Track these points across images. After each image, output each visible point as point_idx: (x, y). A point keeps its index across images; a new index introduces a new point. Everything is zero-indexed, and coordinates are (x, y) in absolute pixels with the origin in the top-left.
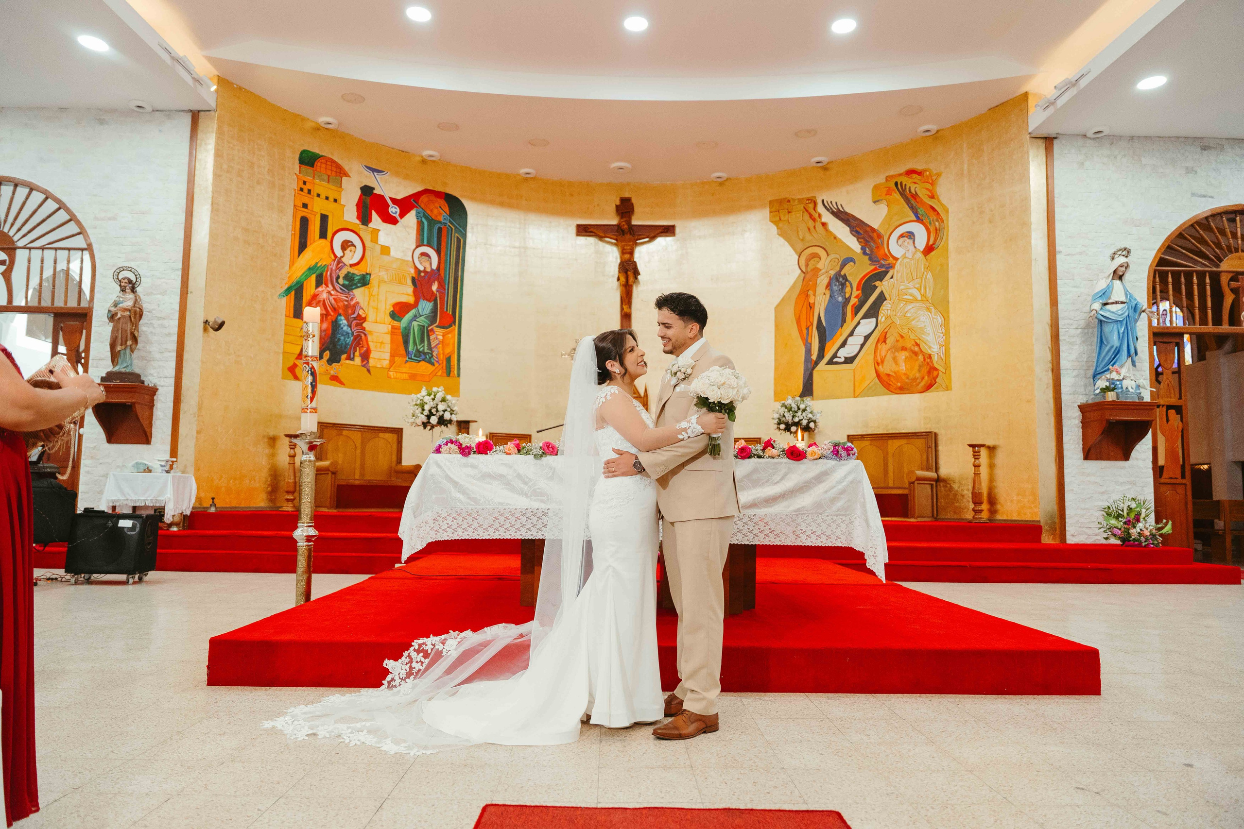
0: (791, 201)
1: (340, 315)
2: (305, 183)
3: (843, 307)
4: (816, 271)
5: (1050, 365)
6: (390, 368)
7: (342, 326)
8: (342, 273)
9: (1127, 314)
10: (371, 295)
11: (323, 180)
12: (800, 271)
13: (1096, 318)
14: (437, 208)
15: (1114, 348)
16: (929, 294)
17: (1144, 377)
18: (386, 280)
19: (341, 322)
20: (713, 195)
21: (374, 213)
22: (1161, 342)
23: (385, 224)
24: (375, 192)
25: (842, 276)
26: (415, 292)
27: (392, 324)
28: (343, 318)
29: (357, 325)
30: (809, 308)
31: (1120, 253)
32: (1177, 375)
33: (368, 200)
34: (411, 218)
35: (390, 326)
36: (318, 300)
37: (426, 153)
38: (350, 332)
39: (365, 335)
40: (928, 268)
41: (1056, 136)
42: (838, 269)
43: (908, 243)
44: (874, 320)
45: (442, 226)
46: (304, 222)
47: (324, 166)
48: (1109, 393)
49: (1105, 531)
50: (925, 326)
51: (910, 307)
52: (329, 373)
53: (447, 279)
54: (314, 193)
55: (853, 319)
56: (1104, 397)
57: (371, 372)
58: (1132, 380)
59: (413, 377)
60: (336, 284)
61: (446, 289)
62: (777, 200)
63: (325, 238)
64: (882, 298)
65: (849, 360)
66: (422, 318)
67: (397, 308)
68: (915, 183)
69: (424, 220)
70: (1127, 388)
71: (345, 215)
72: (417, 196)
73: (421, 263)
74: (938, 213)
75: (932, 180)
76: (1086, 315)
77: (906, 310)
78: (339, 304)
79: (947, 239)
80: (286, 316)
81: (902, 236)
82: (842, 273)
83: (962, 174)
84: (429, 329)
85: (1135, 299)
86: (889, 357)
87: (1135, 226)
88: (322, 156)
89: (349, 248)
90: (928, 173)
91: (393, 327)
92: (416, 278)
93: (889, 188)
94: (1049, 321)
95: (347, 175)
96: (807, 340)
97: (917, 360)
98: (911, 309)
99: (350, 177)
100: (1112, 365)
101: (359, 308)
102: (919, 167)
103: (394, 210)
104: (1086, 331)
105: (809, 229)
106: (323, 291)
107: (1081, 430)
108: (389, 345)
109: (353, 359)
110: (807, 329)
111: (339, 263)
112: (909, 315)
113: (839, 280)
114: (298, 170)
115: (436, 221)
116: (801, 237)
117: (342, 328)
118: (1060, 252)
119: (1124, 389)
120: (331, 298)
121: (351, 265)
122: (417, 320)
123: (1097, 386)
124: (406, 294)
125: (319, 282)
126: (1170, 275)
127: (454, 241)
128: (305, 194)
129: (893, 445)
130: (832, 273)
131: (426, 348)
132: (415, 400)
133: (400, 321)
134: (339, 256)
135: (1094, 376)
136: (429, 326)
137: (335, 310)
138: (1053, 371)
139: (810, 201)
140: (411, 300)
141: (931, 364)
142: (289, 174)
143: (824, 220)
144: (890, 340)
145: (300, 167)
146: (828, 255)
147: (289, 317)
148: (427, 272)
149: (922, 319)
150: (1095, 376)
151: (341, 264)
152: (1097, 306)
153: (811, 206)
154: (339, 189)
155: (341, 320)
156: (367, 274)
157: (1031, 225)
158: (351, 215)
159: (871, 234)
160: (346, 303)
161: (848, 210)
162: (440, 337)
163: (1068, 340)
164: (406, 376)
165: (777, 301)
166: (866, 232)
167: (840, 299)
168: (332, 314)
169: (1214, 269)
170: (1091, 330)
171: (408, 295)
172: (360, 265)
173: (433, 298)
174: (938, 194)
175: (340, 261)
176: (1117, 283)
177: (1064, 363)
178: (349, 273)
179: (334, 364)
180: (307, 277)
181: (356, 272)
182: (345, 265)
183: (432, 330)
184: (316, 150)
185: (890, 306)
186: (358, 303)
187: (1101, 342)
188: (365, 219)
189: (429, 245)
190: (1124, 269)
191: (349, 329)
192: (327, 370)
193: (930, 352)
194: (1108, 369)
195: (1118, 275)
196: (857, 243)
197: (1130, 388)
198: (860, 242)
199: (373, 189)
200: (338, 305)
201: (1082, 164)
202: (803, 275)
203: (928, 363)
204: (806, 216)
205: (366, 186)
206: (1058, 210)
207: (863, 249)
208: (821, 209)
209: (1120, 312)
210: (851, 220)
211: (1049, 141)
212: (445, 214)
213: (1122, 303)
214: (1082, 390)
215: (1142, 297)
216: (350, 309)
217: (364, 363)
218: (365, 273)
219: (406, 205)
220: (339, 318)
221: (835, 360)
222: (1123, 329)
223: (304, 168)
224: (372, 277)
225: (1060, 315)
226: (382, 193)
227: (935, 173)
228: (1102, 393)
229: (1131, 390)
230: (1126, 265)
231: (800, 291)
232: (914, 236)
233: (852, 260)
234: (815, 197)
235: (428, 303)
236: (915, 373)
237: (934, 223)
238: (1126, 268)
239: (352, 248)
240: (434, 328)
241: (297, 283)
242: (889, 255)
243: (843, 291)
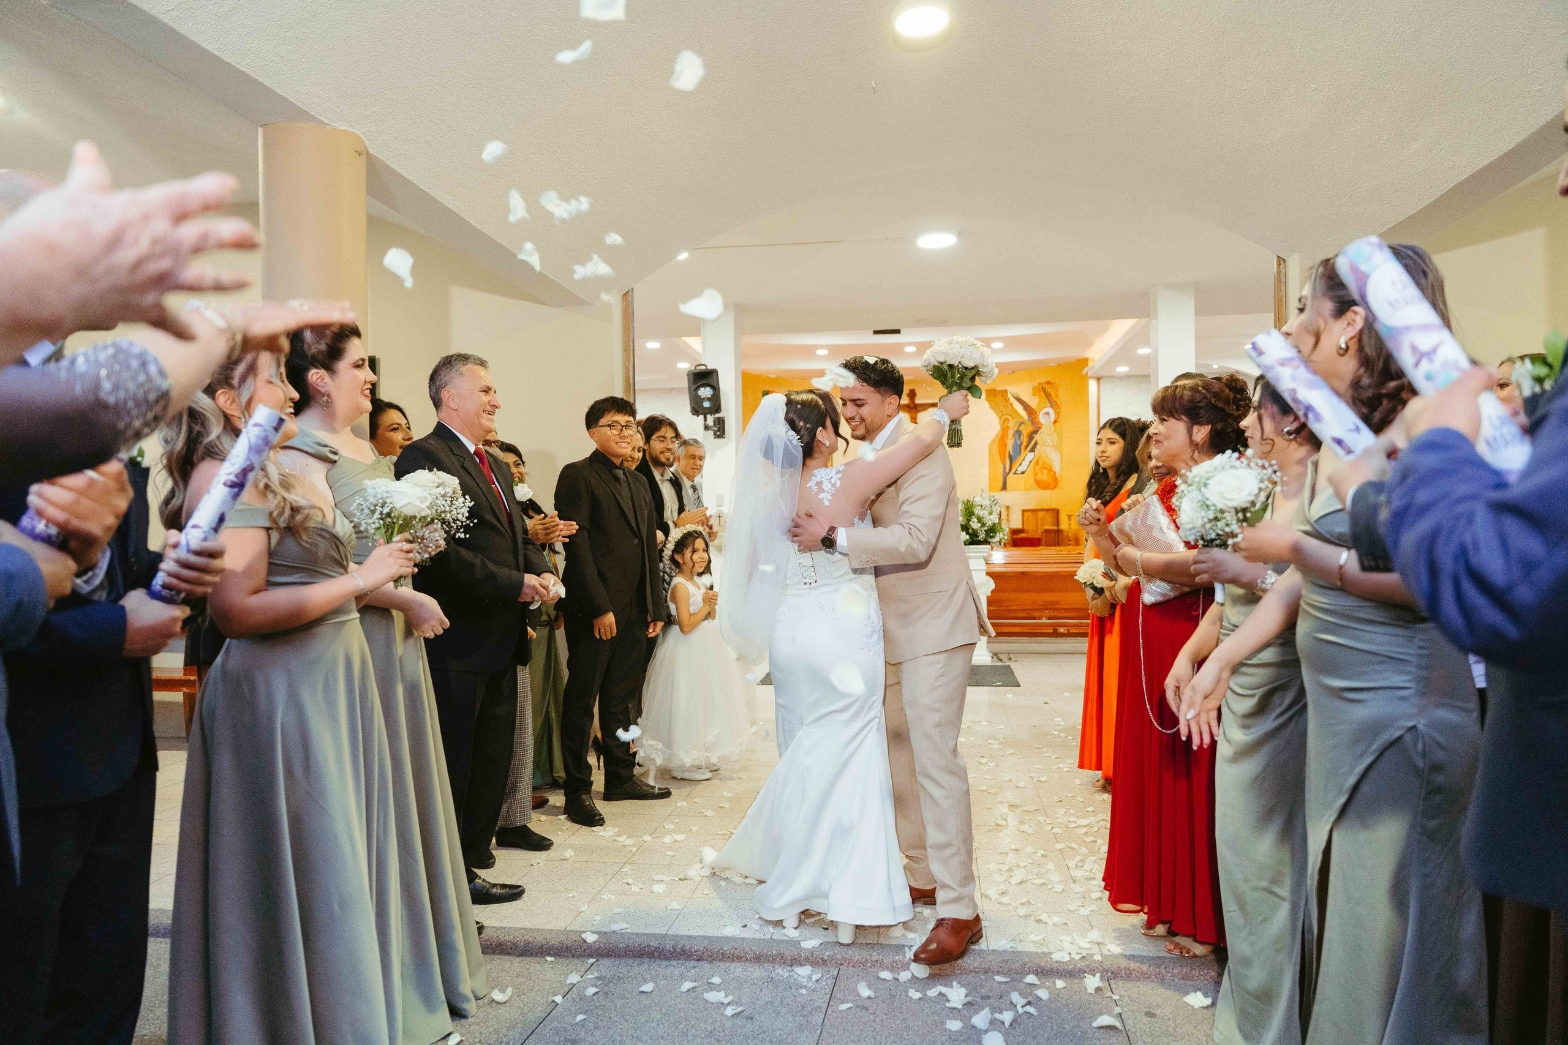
0: (996, 390)
3: (1020, 445)
4: (1008, 428)
12: (1001, 428)
16: (1055, 443)
25: (1019, 431)
30: (1004, 446)
40: (1055, 431)
42: (1017, 427)
43: (1047, 418)
44: (1033, 454)
50: (1054, 458)
51: (1048, 448)
55: (1024, 453)
62: (989, 389)
64: (1036, 443)
65: (1023, 473)
68: (1050, 389)
74: (1059, 405)
79: (1063, 417)
81: (1044, 414)
82: (1020, 429)
86: (1039, 473)
90: (1055, 385)
93: (1038, 389)
96: (1003, 462)
97: (1050, 474)
102: (1052, 381)
105: (1005, 405)
110: (1004, 456)
113: (1018, 433)
116: (1000, 410)
129: (1041, 514)
130: (1015, 429)
139: (1004, 391)
143: (1011, 403)
144: (1040, 464)
146: (1013, 418)
149: (1053, 455)
153: (1005, 394)
159: (1032, 411)
161: (1022, 397)
165: (989, 442)
166: (1029, 410)
167: (1019, 442)
174: (1059, 395)
185: (1040, 447)
198: (1027, 414)
202: (1002, 430)
203: (1054, 476)
204: (1003, 400)
207: (1029, 417)
208: (1010, 396)
210: (1023, 403)
221: (1016, 473)
227: (1058, 384)
231: (1000, 437)
232: (1049, 414)
233: (1023, 423)
234: (1007, 389)
236: (1049, 480)
237: (1058, 409)
242: (1039, 423)
243: (1019, 439)
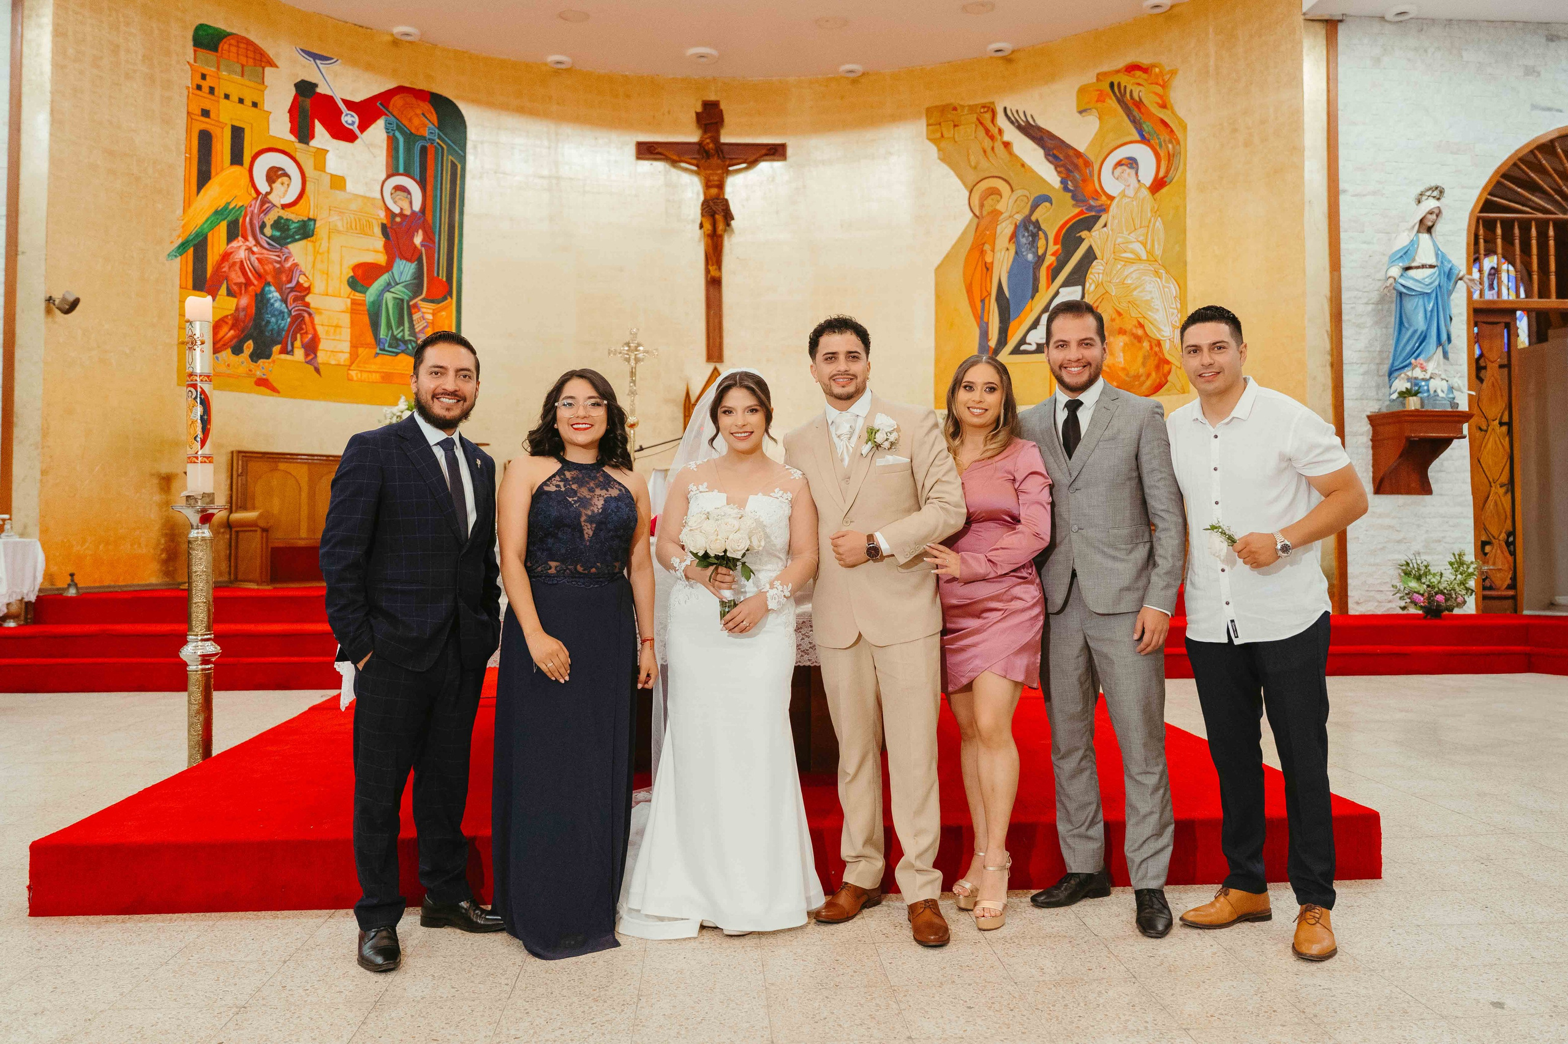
0: (958, 107)
1: (269, 284)
2: (204, 77)
3: (1034, 269)
4: (996, 214)
5: (1329, 358)
6: (350, 366)
7: (272, 301)
8: (270, 219)
9: (1437, 283)
10: (316, 252)
11: (235, 73)
12: (971, 215)
13: (1394, 289)
14: (417, 115)
15: (1419, 333)
16: (1158, 252)
17: (1459, 375)
18: (341, 229)
19: (271, 296)
20: (842, 98)
21: (317, 123)
22: (1484, 323)
23: (335, 141)
24: (319, 90)
25: (1034, 224)
26: (386, 246)
27: (351, 296)
28: (273, 288)
29: (295, 299)
30: (985, 270)
31: (1428, 193)
32: (1506, 370)
33: (307, 103)
34: (378, 131)
35: (349, 301)
36: (231, 261)
37: (398, 29)
38: (286, 310)
39: (310, 314)
40: (1156, 212)
41: (1341, 18)
42: (1027, 211)
43: (1129, 174)
44: (1079, 288)
45: (427, 145)
46: (205, 140)
47: (233, 49)
48: (1411, 398)
49: (1401, 598)
50: (1152, 298)
51: (1132, 270)
52: (254, 374)
53: (438, 225)
54: (220, 92)
55: (1048, 287)
56: (1403, 405)
57: (321, 370)
58: (1442, 379)
59: (387, 378)
60: (259, 235)
61: (437, 240)
62: (936, 107)
63: (240, 163)
64: (1090, 256)
66: (399, 287)
67: (360, 272)
68: (1139, 84)
69: (397, 134)
70: (1435, 391)
71: (271, 127)
72: (386, 97)
73: (395, 202)
74: (1172, 131)
75: (1163, 80)
76: (1379, 284)
77: (1126, 273)
78: (266, 268)
79: (1185, 171)
80: (181, 287)
81: (1119, 164)
82: (1033, 218)
83: (1208, 72)
84: (411, 303)
85: (1450, 262)
87: (1452, 153)
88: (229, 34)
89: (280, 180)
90: (1157, 70)
91: (354, 303)
92: (389, 225)
93: (1101, 91)
94: (1328, 294)
95: (272, 64)
96: (981, 318)
97: (1141, 348)
98: (1132, 275)
99: (277, 67)
100: (1416, 358)
101: (298, 273)
102: (1145, 61)
103: (349, 119)
104: (1380, 307)
105: (985, 152)
106: (240, 247)
107: (1370, 452)
108: (349, 330)
109: (291, 353)
110: (983, 301)
111: (263, 203)
112: (1129, 282)
113: (1029, 228)
114: (193, 56)
115: (416, 136)
116: (973, 164)
117: (272, 305)
118: (1345, 191)
119: (1432, 392)
120: (253, 258)
121: (284, 207)
122: (392, 290)
123: (1393, 389)
124: (373, 250)
125: (233, 232)
126: (1499, 225)
127: (447, 167)
128: (206, 95)
130: (1019, 218)
131: (407, 333)
132: (389, 416)
133: (364, 292)
134: (264, 193)
135: (1390, 374)
136: (411, 299)
137: (259, 276)
138: (1332, 365)
139: (986, 110)
140: (381, 259)
141: (1159, 354)
142: (178, 62)
143: (1006, 137)
145: (195, 51)
146: (1012, 191)
147: (186, 288)
148: (406, 216)
149: (1148, 287)
150: (1392, 373)
151: (267, 205)
152: (1395, 271)
153: (988, 116)
154: (261, 87)
155: (270, 292)
156: (310, 219)
157: (1303, 152)
158: (280, 127)
159: (1076, 160)
160: (278, 266)
161: (1042, 123)
162: (429, 317)
163: (1354, 321)
164: (376, 377)
165: (937, 261)
166: (1067, 157)
167: (1030, 257)
168: (256, 282)
169: (1561, 216)
170: (1386, 306)
171: (376, 251)
172: (297, 207)
173: (416, 256)
174: (1172, 102)
175: (265, 199)
176: (1424, 237)
177: (1348, 355)
178: (280, 218)
179: (262, 360)
180: (213, 226)
181: (292, 216)
182: (274, 206)
183: (416, 306)
184: (221, 25)
185: (1101, 267)
186: (296, 265)
187: (1401, 323)
188: (303, 133)
189: (407, 174)
190: (1434, 217)
191: (284, 305)
192: (250, 371)
193: (1160, 338)
194: (1410, 364)
195: (1426, 227)
196: (1055, 173)
197: (1439, 392)
198: (1059, 173)
199: (316, 85)
200: (264, 269)
201: (1377, 61)
202: (976, 221)
203: (1156, 354)
204: (981, 132)
205: (303, 81)
206: (1342, 128)
207: (1063, 182)
208: (1002, 121)
209: (1428, 281)
210: (1046, 139)
211: (1331, 25)
212: (431, 126)
213: (1431, 267)
214: (1372, 393)
215: (1458, 256)
216: (284, 275)
217: (310, 358)
218: (306, 219)
219: (368, 111)
220: (267, 289)
221: (1023, 348)
222: (1431, 305)
223: (202, 53)
224: (317, 225)
225: (1344, 284)
226: (330, 93)
227: (1168, 69)
228: (1401, 399)
229: (1441, 395)
230: (1437, 211)
231: (972, 245)
232: (1137, 164)
233: (1047, 199)
234: (993, 103)
235: (408, 264)
236: (1137, 368)
237: (1166, 144)
238: (1437, 216)
239: (285, 179)
240: (420, 302)
241: (197, 235)
242: (1102, 192)
243: (1033, 243)
